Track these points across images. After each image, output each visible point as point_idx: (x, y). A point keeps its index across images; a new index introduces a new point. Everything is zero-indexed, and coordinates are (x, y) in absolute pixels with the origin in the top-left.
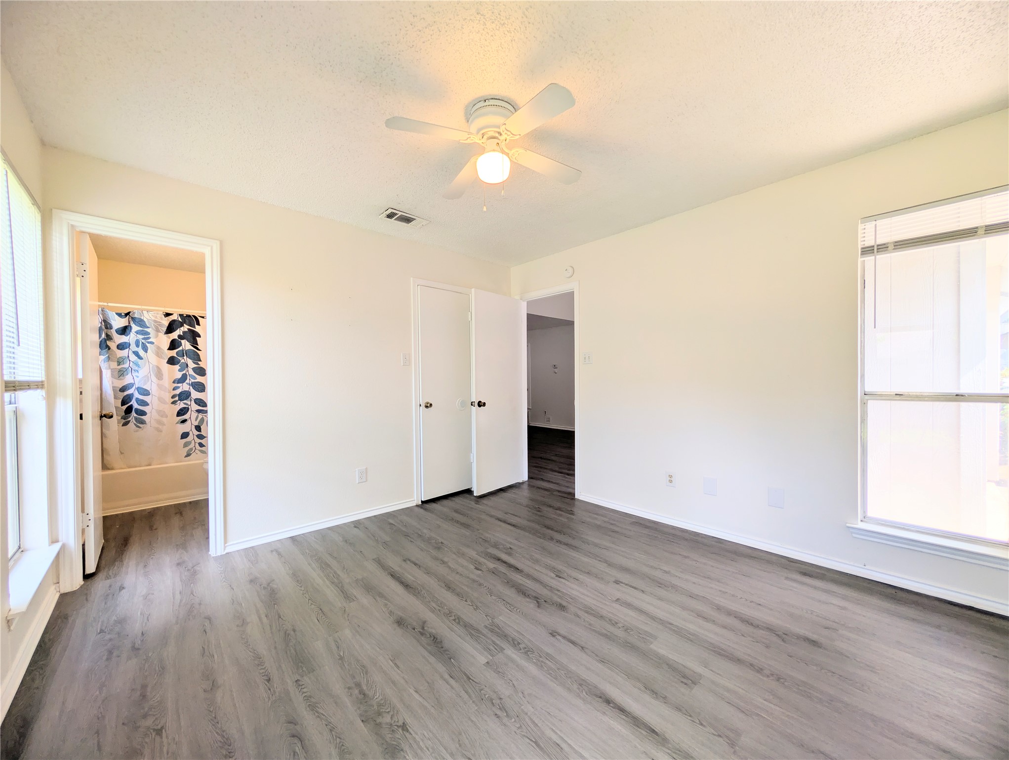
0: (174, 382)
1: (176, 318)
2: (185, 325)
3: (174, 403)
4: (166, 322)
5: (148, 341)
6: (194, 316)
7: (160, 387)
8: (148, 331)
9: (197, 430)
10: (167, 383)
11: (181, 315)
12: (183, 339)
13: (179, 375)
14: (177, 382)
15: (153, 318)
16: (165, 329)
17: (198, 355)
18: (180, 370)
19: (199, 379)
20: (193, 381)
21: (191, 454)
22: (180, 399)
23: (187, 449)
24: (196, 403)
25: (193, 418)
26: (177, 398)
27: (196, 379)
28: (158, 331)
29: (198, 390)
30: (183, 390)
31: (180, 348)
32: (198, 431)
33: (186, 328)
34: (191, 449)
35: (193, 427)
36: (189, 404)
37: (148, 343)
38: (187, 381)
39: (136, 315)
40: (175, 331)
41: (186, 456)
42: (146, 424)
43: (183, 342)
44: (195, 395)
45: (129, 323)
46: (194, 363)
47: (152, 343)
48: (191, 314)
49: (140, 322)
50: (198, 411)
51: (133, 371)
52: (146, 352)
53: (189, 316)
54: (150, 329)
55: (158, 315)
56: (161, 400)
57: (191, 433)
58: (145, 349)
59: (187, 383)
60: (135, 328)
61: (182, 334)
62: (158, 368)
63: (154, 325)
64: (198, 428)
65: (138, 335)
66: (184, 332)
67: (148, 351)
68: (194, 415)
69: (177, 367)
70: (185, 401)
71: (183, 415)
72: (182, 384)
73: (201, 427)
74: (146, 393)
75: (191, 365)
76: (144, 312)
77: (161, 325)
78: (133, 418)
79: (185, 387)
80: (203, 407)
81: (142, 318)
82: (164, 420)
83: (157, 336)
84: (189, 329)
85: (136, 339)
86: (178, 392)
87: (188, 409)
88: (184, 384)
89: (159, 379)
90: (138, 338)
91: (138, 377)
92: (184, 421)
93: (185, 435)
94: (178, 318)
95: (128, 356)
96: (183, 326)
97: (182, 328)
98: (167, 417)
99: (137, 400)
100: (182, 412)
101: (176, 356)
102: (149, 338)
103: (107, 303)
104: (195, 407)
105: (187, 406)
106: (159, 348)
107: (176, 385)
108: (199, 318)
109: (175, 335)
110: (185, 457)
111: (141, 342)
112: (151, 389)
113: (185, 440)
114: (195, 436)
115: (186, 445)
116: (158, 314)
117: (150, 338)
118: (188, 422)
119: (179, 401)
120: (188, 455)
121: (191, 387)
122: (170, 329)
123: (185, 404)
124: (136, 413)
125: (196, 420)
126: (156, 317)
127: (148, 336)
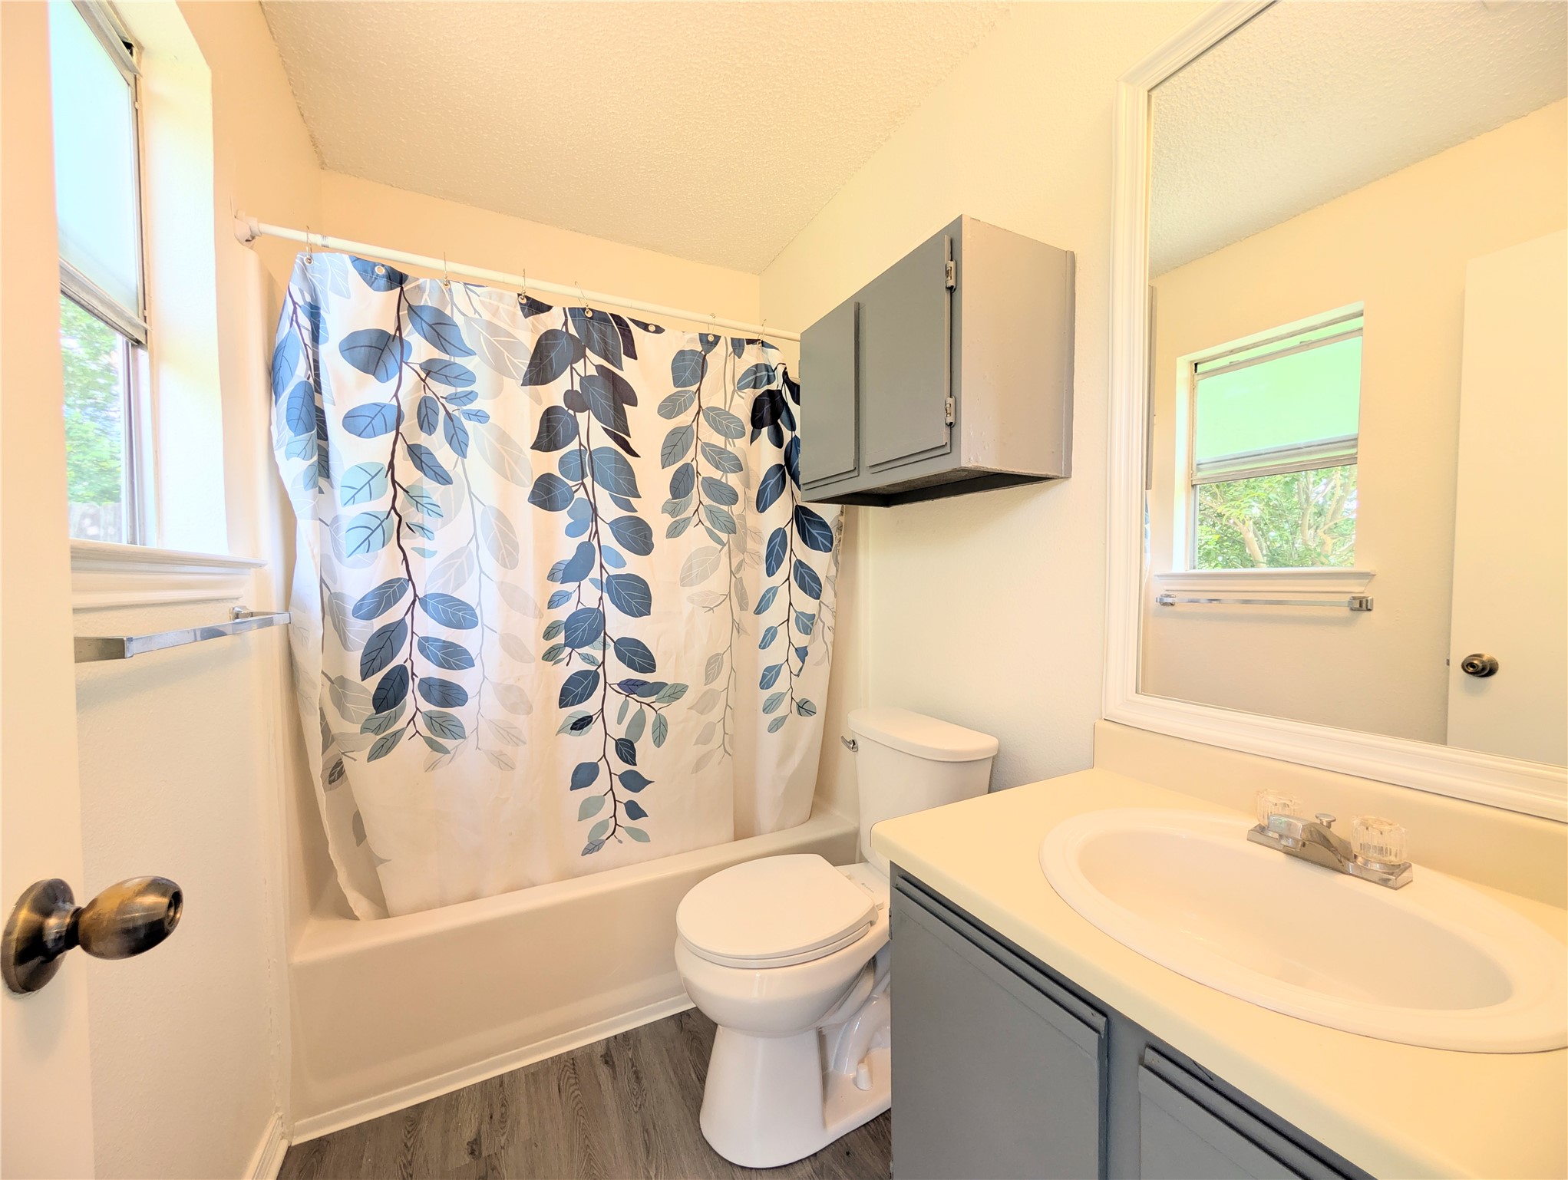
0: (551, 577)
1: (558, 325)
2: (588, 352)
3: (551, 655)
4: (527, 333)
5: (464, 408)
6: (618, 319)
7: (510, 594)
8: (470, 367)
9: (621, 758)
10: (532, 582)
11: (576, 313)
12: (583, 411)
13: (567, 549)
14: (560, 574)
15: (486, 316)
16: (523, 363)
17: (630, 472)
18: (572, 531)
19: (634, 564)
20: (613, 571)
21: (603, 842)
22: (572, 643)
23: (592, 822)
24: (621, 656)
25: (611, 713)
26: (560, 639)
27: (624, 564)
28: (500, 368)
29: (628, 603)
30: (580, 607)
31: (574, 445)
32: (627, 762)
33: (591, 363)
34: (603, 825)
35: (611, 745)
36: (598, 654)
37: (469, 415)
38: (595, 573)
39: (425, 296)
40: (555, 378)
41: (588, 851)
42: (463, 737)
43: (582, 418)
44: (619, 624)
45: (399, 328)
46: (616, 500)
47: (481, 417)
48: (608, 310)
49: (439, 330)
50: (630, 687)
51: (404, 530)
52: (462, 453)
53: (600, 317)
54: (475, 360)
55: (501, 305)
56: (511, 646)
57: (602, 765)
58: (458, 441)
59: (592, 581)
60: (420, 349)
61: (577, 387)
62: (502, 518)
63: (490, 344)
64: (626, 750)
65: (428, 380)
66: (586, 380)
67: (470, 451)
68: (615, 700)
69: (562, 518)
70: (585, 650)
71: (579, 702)
72: (574, 585)
73: (636, 745)
74: (458, 614)
75: (609, 510)
76: (454, 286)
77: (513, 345)
78: (419, 718)
79: (588, 594)
80: (643, 670)
81: (448, 312)
82: (521, 721)
83: (498, 391)
84: (599, 368)
85: (423, 394)
86: (563, 613)
87: (597, 675)
88: (585, 583)
89: (505, 566)
90: (429, 394)
91: (422, 552)
92: (581, 724)
93: (584, 775)
94: (565, 324)
95: (391, 466)
96: (584, 356)
97: (579, 366)
98: (529, 710)
99: (425, 645)
100: (576, 689)
101: (558, 474)
102: (470, 396)
103: (324, 237)
104: (618, 671)
105: (593, 668)
106: (504, 438)
107: (558, 587)
108: (632, 326)
109: (555, 393)
110: (583, 854)
111: (442, 413)
112: (479, 604)
113: (583, 793)
114: (616, 779)
115: (587, 810)
116: (501, 298)
117: (476, 395)
118: (596, 727)
119: (568, 650)
120: (593, 847)
121: (606, 596)
122: (540, 371)
123: (587, 658)
124: (427, 696)
125: (620, 721)
126: (495, 313)
127: (468, 389)
